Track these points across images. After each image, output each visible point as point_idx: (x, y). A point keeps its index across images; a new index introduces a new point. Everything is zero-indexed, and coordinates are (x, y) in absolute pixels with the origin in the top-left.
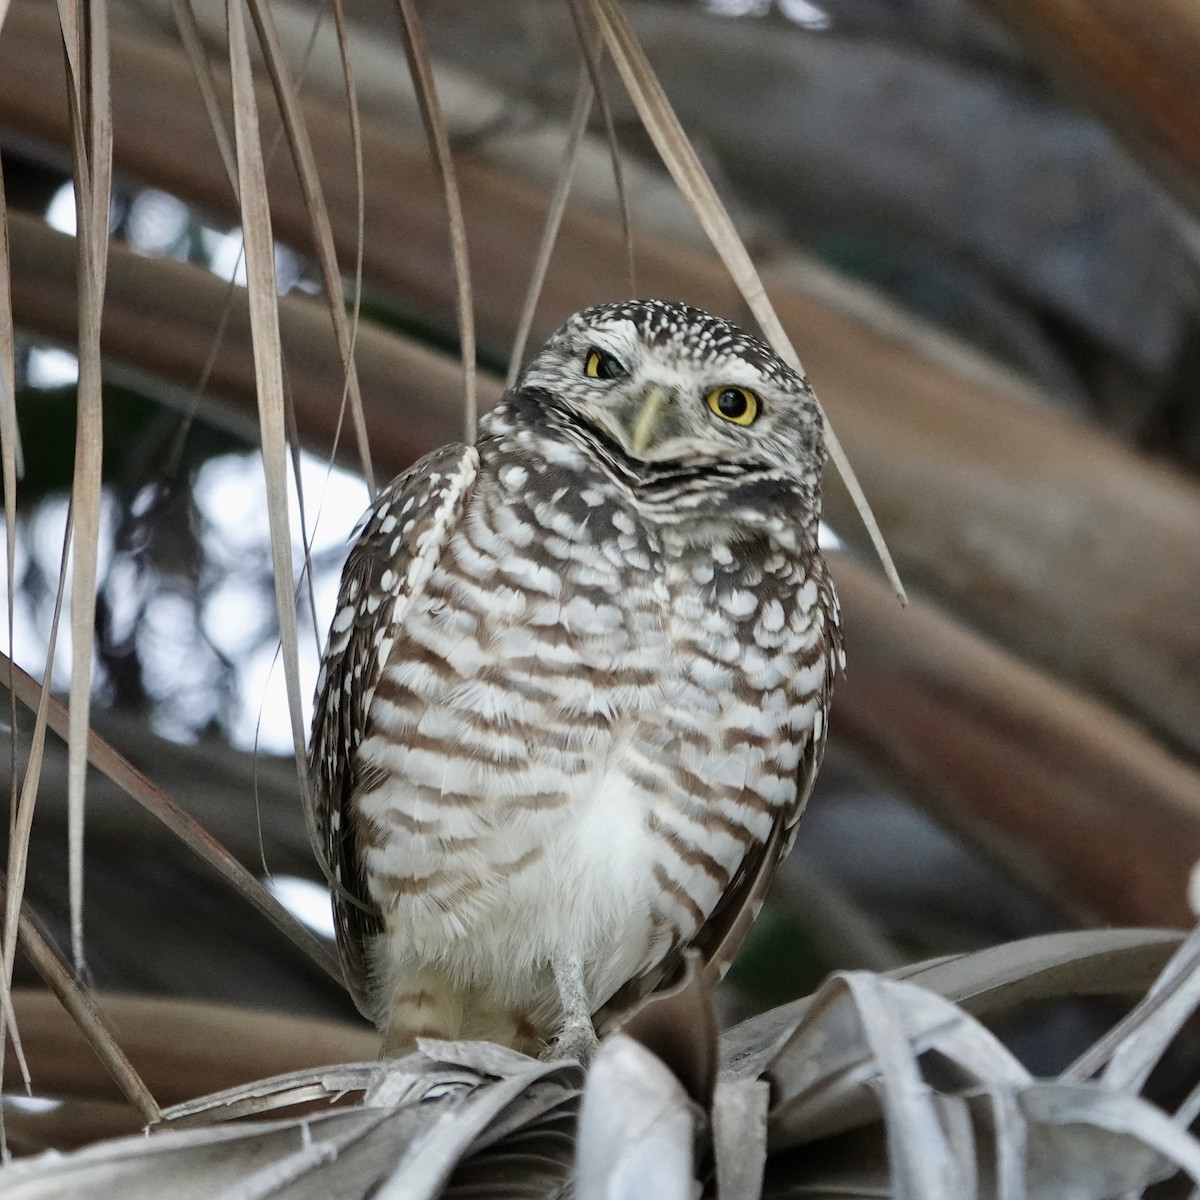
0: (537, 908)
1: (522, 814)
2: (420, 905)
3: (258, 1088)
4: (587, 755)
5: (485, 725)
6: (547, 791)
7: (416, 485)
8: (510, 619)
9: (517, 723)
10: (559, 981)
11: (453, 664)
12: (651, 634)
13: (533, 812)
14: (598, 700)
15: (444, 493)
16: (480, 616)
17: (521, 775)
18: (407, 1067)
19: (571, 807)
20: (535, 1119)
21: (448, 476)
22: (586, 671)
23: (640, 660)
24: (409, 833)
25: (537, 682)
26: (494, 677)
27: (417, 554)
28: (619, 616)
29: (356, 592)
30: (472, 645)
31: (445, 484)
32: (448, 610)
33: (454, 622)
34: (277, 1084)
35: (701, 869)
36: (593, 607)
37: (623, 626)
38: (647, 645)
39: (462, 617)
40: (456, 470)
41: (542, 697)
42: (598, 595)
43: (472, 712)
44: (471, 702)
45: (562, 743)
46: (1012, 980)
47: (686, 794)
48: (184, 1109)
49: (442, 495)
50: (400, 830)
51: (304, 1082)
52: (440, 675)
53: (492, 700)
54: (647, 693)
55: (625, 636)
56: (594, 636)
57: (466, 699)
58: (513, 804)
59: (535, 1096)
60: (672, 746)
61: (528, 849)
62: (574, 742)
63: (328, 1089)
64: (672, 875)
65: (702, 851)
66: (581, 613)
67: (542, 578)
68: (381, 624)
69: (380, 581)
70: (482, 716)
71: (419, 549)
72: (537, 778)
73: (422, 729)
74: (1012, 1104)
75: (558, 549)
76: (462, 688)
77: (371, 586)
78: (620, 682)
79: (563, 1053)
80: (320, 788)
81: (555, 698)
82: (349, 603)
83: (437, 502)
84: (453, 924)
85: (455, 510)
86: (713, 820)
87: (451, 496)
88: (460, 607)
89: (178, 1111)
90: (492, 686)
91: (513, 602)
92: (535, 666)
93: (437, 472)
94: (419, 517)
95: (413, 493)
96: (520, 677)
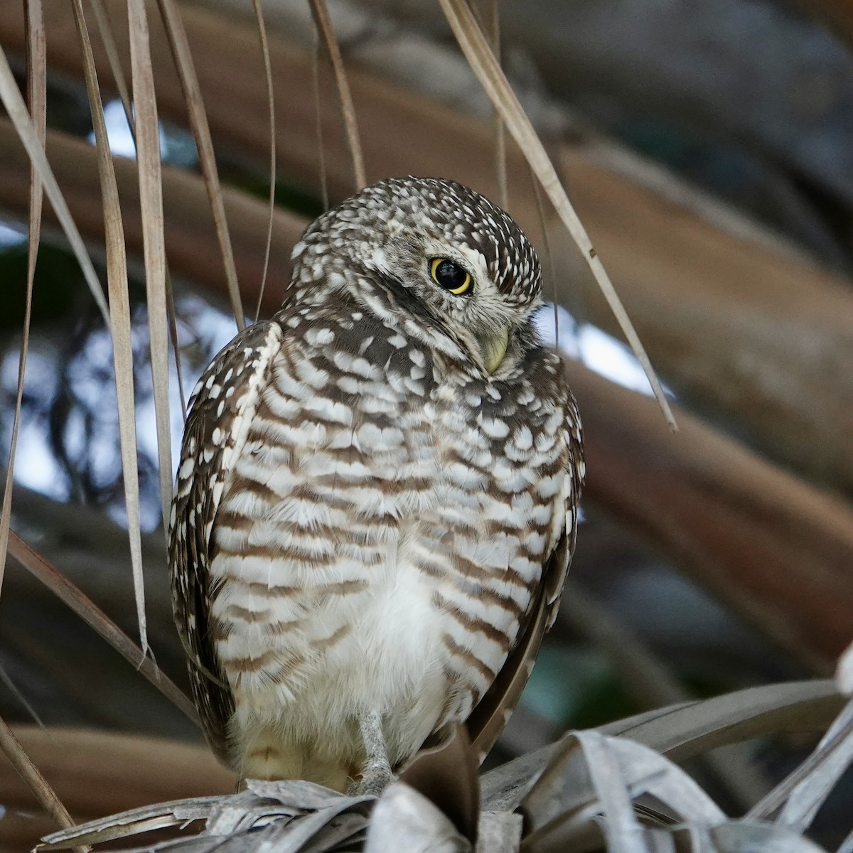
0: (349, 672)
1: (333, 598)
2: (258, 681)
3: (122, 818)
4: (381, 550)
5: (301, 531)
6: (351, 579)
7: (234, 358)
8: (314, 447)
9: (325, 527)
10: (363, 730)
11: (272, 488)
12: (425, 449)
13: (342, 596)
14: (387, 504)
15: (255, 364)
16: (290, 448)
17: (330, 568)
18: (239, 802)
19: (371, 591)
20: (339, 843)
21: (258, 350)
22: (377, 482)
23: (419, 470)
24: (247, 623)
25: (338, 493)
26: (304, 493)
27: (237, 414)
28: (400, 435)
29: (195, 447)
30: (286, 471)
31: (256, 356)
32: (266, 448)
33: (272, 457)
34: (138, 814)
35: (482, 634)
36: (379, 430)
37: (404, 444)
38: (422, 458)
39: (277, 451)
40: (264, 344)
41: (344, 506)
42: (382, 421)
43: (290, 522)
44: (288, 515)
45: (362, 540)
46: (731, 724)
47: (462, 576)
48: (64, 835)
49: (254, 366)
50: (238, 621)
51: (159, 813)
52: (263, 498)
53: (305, 511)
54: (425, 496)
55: (404, 451)
56: (380, 453)
57: (285, 513)
58: (324, 592)
59: (340, 825)
60: (446, 538)
61: (339, 626)
62: (371, 538)
63: (178, 818)
64: (459, 642)
65: (481, 621)
66: (370, 436)
67: (337, 411)
68: (213, 472)
69: (212, 437)
70: (299, 525)
71: (239, 410)
72: (342, 570)
73: (251, 541)
74: (706, 838)
75: (350, 386)
76: (281, 505)
77: (205, 441)
78: (403, 489)
79: (366, 788)
80: (176, 600)
81: (353, 505)
82: (190, 456)
83: (250, 371)
84: (284, 693)
85: (265, 376)
86: (487, 595)
87: (260, 365)
88: (275, 444)
89: (59, 836)
90: (304, 501)
91: (316, 433)
92: (336, 481)
93: (249, 347)
94: (237, 384)
95: (231, 365)
96: (326, 490)
